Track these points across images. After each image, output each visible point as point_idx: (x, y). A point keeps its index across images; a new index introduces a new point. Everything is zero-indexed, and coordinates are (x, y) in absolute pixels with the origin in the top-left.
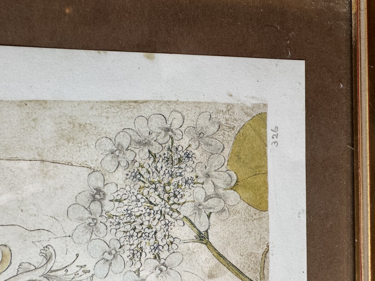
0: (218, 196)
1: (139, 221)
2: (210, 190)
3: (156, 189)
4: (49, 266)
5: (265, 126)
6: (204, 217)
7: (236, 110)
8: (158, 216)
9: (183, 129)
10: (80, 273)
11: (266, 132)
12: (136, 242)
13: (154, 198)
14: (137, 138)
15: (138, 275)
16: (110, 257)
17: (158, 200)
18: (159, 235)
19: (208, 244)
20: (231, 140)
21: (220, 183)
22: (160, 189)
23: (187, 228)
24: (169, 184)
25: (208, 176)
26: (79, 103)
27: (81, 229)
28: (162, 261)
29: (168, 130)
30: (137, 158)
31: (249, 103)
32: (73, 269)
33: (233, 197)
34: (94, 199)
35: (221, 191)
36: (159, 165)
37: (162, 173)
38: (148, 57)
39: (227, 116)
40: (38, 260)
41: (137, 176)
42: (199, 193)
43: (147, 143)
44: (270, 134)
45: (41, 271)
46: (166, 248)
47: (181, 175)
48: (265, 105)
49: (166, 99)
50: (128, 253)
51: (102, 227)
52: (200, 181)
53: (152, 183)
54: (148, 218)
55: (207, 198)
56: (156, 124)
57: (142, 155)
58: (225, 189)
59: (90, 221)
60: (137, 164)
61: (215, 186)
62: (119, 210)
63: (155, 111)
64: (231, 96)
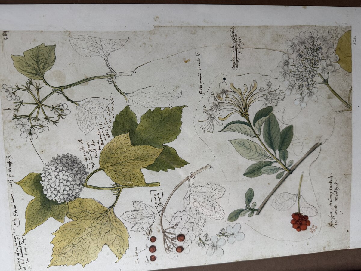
0: (331, 65)
1: (301, 74)
2: (329, 63)
3: (308, 61)
4: (270, 89)
5: (351, 36)
6: (326, 74)
7: (339, 29)
8: (308, 72)
9: (318, 37)
10: (281, 93)
11: (351, 39)
12: (300, 82)
13: (307, 65)
14: (301, 41)
15: (301, 95)
16: (291, 88)
17: (309, 66)
18: (309, 80)
19: (328, 85)
20: (337, 42)
21: (332, 60)
22: (309, 62)
23: (319, 78)
24: (313, 59)
25: (328, 57)
26: (279, 27)
27: (281, 76)
28: (310, 91)
29: (312, 37)
30: (301, 49)
31: (344, 26)
32: (278, 91)
33: (337, 66)
34: (285, 65)
35: (333, 63)
36: (309, 52)
37: (310, 55)
38: (304, 8)
39: (335, 32)
40: (266, 87)
41: (300, 56)
42: (324, 64)
43: (304, 43)
44: (353, 40)
45: (267, 91)
46: (312, 85)
47: (317, 56)
48: (351, 27)
49: (311, 25)
50: (297, 86)
51: (288, 76)
52: (325, 59)
53: (306, 59)
54: (305, 73)
55: (327, 66)
56: (308, 35)
57: (303, 47)
58: (334, 62)
59: (284, 73)
60: (300, 51)
61: (330, 61)
62: (294, 69)
63: (307, 30)
64: (337, 23)
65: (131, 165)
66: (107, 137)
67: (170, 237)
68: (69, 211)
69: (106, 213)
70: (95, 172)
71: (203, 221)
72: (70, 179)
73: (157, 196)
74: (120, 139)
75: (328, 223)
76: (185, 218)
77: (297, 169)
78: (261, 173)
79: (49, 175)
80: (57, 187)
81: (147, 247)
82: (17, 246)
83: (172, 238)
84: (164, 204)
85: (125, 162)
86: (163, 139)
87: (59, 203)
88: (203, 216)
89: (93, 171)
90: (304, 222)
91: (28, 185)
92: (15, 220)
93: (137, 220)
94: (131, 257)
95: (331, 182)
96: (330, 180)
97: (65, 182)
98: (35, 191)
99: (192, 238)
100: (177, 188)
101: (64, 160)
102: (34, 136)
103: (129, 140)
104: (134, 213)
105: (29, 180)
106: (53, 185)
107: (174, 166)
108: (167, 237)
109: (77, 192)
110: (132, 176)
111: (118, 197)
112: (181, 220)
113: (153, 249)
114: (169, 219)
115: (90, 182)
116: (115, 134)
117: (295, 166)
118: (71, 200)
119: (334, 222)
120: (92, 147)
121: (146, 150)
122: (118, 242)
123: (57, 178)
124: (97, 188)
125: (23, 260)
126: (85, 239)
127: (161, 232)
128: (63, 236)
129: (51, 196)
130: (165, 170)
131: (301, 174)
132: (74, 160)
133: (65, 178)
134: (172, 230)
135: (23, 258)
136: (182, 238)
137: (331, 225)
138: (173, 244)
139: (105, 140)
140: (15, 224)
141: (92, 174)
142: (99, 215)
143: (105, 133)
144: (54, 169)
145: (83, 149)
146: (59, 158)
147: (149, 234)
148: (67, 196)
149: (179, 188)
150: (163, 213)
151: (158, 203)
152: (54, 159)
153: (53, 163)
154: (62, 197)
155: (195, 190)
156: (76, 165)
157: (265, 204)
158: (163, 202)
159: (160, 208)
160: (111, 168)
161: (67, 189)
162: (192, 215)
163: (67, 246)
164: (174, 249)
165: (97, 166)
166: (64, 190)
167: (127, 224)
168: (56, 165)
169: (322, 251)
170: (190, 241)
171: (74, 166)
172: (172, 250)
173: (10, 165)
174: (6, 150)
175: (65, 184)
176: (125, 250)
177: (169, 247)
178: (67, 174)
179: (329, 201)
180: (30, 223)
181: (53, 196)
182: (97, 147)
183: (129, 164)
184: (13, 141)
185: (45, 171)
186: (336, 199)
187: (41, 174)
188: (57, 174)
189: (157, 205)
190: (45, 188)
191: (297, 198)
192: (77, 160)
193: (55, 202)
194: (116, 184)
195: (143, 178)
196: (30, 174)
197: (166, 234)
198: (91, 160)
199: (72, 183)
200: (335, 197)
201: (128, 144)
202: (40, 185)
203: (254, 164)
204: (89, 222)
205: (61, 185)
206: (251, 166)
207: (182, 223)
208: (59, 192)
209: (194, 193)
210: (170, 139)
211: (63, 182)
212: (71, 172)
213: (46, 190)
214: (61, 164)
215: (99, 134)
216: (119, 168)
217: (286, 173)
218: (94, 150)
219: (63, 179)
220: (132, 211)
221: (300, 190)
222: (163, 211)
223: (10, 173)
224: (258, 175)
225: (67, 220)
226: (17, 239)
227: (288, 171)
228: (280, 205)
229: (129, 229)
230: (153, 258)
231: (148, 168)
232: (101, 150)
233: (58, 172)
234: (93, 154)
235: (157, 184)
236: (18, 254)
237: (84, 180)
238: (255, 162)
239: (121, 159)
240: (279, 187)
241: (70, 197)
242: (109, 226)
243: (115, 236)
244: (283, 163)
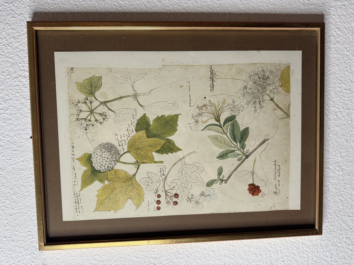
0: (276, 88)
1: (255, 94)
2: (274, 87)
3: (260, 86)
4: (234, 104)
5: (290, 70)
6: (272, 94)
7: (281, 65)
8: (260, 93)
9: (267, 70)
10: (241, 107)
11: (290, 71)
12: (255, 100)
13: (259, 88)
14: (255, 73)
15: (255, 108)
16: (248, 103)
17: (260, 89)
18: (261, 98)
19: (273, 101)
20: (280, 73)
21: (277, 85)
22: (261, 86)
23: (268, 97)
24: (263, 85)
25: (274, 83)
26: (241, 64)
27: (241, 96)
28: (261, 105)
29: (263, 71)
30: (255, 78)
31: (285, 63)
32: (239, 106)
33: (280, 89)
34: (245, 89)
35: (277, 87)
36: (261, 80)
37: (261, 82)
38: (258, 52)
39: (279, 67)
40: (232, 103)
41: (255, 83)
42: (271, 88)
43: (258, 74)
44: (291, 72)
45: (232, 105)
46: (262, 101)
47: (266, 83)
48: (290, 64)
49: (263, 63)
50: (252, 102)
51: (246, 96)
52: (272, 84)
53: (259, 85)
54: (258, 94)
55: (273, 89)
56: (260, 69)
57: (257, 77)
58: (278, 87)
59: (243, 94)
60: (255, 80)
61: (276, 86)
62: (250, 91)
63: (260, 66)
64: (280, 61)
65: (146, 150)
66: (132, 132)
67: (170, 195)
68: (108, 177)
69: (130, 179)
70: (124, 153)
71: (190, 186)
72: (109, 157)
73: (162, 169)
74: (140, 133)
75: (274, 192)
76: (179, 183)
77: (252, 155)
78: (227, 157)
79: (96, 154)
80: (101, 162)
81: (155, 201)
82: (76, 198)
83: (170, 196)
84: (166, 175)
85: (142, 148)
86: (166, 134)
87: (102, 172)
88: (190, 183)
89: (123, 153)
90: (257, 190)
91: (83, 161)
92: (75, 182)
93: (149, 184)
94: (144, 207)
95: (275, 165)
96: (274, 163)
97: (106, 159)
98: (88, 164)
99: (183, 196)
100: (174, 165)
101: (106, 146)
102: (88, 131)
103: (146, 134)
104: (147, 179)
105: (84, 157)
106: (99, 161)
107: (173, 151)
108: (168, 195)
109: (113, 165)
110: (147, 157)
111: (138, 169)
112: (177, 185)
113: (158, 202)
114: (169, 184)
115: (121, 160)
116: (137, 130)
117: (250, 153)
118: (109, 170)
119: (278, 191)
120: (123, 138)
121: (156, 141)
122: (137, 197)
123: (101, 157)
124: (125, 163)
125: (79, 207)
126: (117, 194)
127: (164, 191)
128: (104, 193)
129: (97, 168)
130: (167, 153)
131: (254, 158)
132: (112, 146)
133: (106, 157)
134: (171, 191)
135: (79, 205)
136: (177, 196)
137: (276, 193)
138: (171, 200)
139: (131, 134)
140: (75, 184)
141: (123, 154)
142: (126, 180)
143: (131, 130)
144: (99, 151)
145: (118, 139)
146: (103, 144)
147: (157, 192)
148: (107, 168)
149: (176, 165)
150: (165, 180)
151: (162, 174)
152: (100, 145)
153: (99, 148)
154: (104, 168)
155: (186, 166)
156: (113, 149)
157: (230, 176)
158: (166, 173)
159: (163, 177)
160: (134, 152)
161: (107, 163)
162: (183, 182)
163: (106, 199)
164: (172, 203)
165: (126, 150)
166: (105, 164)
167: (143, 186)
168: (101, 149)
169: (269, 210)
170: (182, 198)
171: (112, 150)
172: (170, 204)
173: (73, 148)
174: (71, 139)
175: (106, 160)
176: (141, 202)
177: (169, 202)
178: (108, 154)
179: (274, 177)
180: (84, 184)
181: (99, 168)
182: (126, 138)
183: (145, 149)
184: (76, 133)
185: (94, 152)
186: (279, 176)
187: (91, 154)
188: (101, 154)
189: (162, 175)
190: (94, 162)
191: (252, 174)
192: (114, 146)
193: (100, 171)
194: (137, 161)
195: (153, 158)
196: (85, 154)
197: (167, 193)
198: (122, 146)
199: (110, 160)
200: (278, 175)
201: (145, 137)
202: (91, 160)
203: (223, 151)
204: (120, 184)
205: (104, 161)
206: (221, 153)
207: (177, 187)
208: (102, 165)
209: (185, 169)
210: (171, 134)
211: (105, 159)
212: (110, 153)
213: (95, 164)
214: (104, 148)
215: (127, 130)
216: (139, 151)
217: (244, 157)
218: (124, 140)
219: (105, 157)
220: (147, 178)
221: (253, 169)
222: (165, 179)
223: (73, 153)
224: (226, 158)
225: (107, 182)
226: (75, 194)
227: (245, 156)
228: (240, 178)
229: (144, 189)
230: (159, 208)
231: (156, 152)
232: (128, 140)
233: (102, 153)
234: (124, 143)
235: (162, 162)
236: (76, 202)
237: (118, 158)
238: (224, 150)
239: (140, 146)
240: (240, 166)
241: (109, 169)
242: (132, 187)
243: (135, 193)
244: (242, 151)
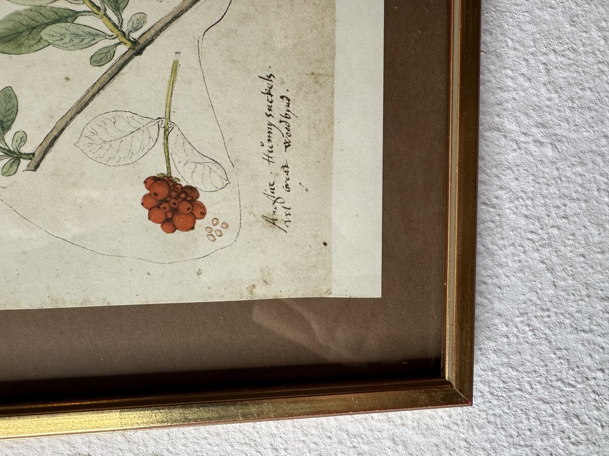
75: (263, 216)
77: (159, 40)
78: (41, 44)
90: (184, 207)
95: (269, 94)
96: (265, 85)
117: (153, 32)
119: (281, 214)
131: (173, 57)
137: (273, 222)
157: (55, 138)
169: (245, 299)
179: (266, 148)
186: (287, 145)
191: (162, 131)
200: (283, 140)
203: (18, 13)
206: (9, 19)
217: (122, 49)
221: (169, 106)
224: (31, 49)
227: (129, 44)
228: (107, 146)
238: (21, 8)
240: (102, 92)
244: (115, 19)
